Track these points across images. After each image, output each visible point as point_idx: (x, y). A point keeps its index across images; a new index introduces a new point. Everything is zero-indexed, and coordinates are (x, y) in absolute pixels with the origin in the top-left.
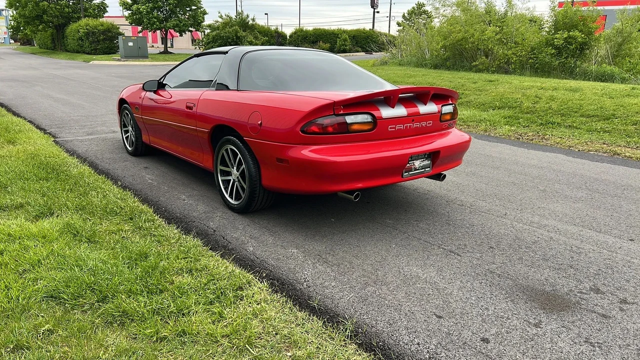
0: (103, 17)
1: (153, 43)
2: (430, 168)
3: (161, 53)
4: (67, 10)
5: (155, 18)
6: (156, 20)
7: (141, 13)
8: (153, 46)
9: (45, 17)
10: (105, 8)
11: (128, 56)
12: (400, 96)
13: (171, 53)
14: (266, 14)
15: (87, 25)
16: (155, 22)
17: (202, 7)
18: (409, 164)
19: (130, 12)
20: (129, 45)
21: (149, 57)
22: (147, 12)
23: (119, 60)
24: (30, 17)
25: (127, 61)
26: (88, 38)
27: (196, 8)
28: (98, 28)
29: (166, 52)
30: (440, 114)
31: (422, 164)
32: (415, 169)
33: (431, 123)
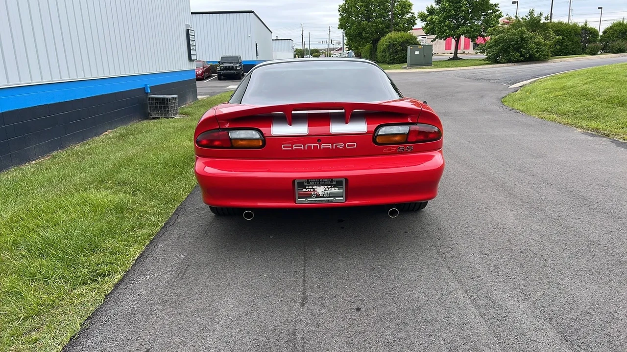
0: (412, 29)
1: (464, 49)
2: (342, 197)
3: (450, 59)
4: (380, 26)
5: (446, 26)
6: (446, 28)
7: (434, 23)
8: (464, 53)
9: (364, 34)
10: (414, 21)
11: (414, 65)
12: (293, 112)
13: (460, 59)
14: (599, 8)
15: (390, 38)
16: (445, 30)
17: (498, 10)
18: (305, 189)
19: (425, 23)
20: (416, 54)
21: (433, 63)
22: (440, 21)
23: (405, 68)
24: (353, 35)
25: (411, 68)
26: (389, 50)
27: (492, 11)
28: (398, 40)
29: (455, 58)
30: (372, 136)
31: (329, 192)
32: (318, 196)
33: (354, 145)
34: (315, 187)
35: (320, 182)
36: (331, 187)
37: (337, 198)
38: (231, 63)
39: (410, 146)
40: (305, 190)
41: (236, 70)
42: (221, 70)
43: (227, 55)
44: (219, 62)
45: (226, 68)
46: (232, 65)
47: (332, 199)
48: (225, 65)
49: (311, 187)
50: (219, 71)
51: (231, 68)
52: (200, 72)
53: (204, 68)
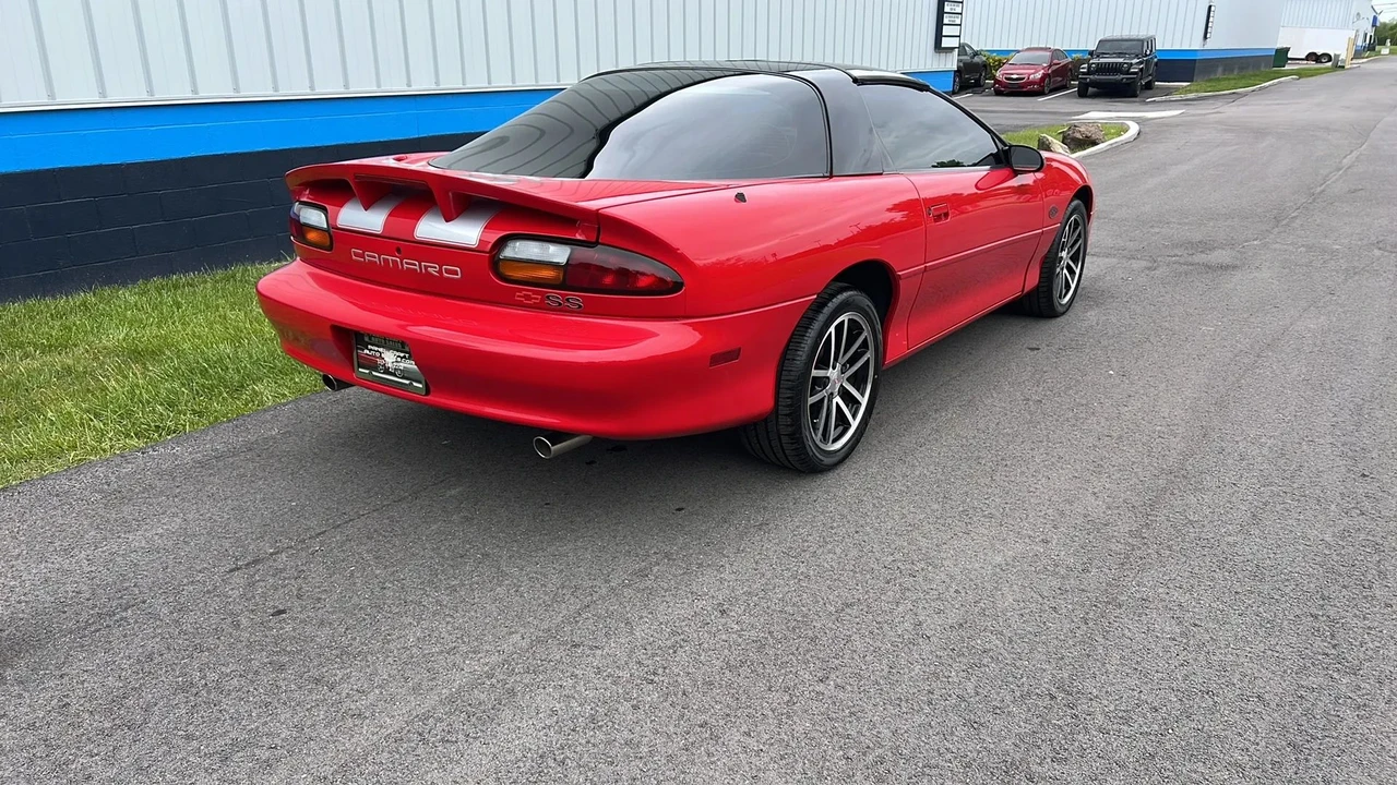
2: (421, 383)
18: (368, 349)
30: (490, 257)
31: (402, 365)
32: (387, 371)
33: (456, 273)
34: (381, 350)
35: (388, 341)
36: (404, 357)
37: (415, 384)
38: (1120, 55)
39: (576, 298)
40: (366, 351)
41: (1128, 73)
42: (1088, 73)
43: (1117, 34)
44: (1091, 53)
45: (1102, 69)
46: (1121, 60)
47: (407, 382)
48: (1102, 60)
49: (376, 349)
50: (1084, 73)
51: (1115, 69)
52: (1039, 76)
53: (1050, 66)
